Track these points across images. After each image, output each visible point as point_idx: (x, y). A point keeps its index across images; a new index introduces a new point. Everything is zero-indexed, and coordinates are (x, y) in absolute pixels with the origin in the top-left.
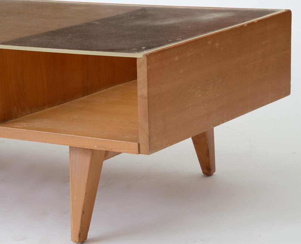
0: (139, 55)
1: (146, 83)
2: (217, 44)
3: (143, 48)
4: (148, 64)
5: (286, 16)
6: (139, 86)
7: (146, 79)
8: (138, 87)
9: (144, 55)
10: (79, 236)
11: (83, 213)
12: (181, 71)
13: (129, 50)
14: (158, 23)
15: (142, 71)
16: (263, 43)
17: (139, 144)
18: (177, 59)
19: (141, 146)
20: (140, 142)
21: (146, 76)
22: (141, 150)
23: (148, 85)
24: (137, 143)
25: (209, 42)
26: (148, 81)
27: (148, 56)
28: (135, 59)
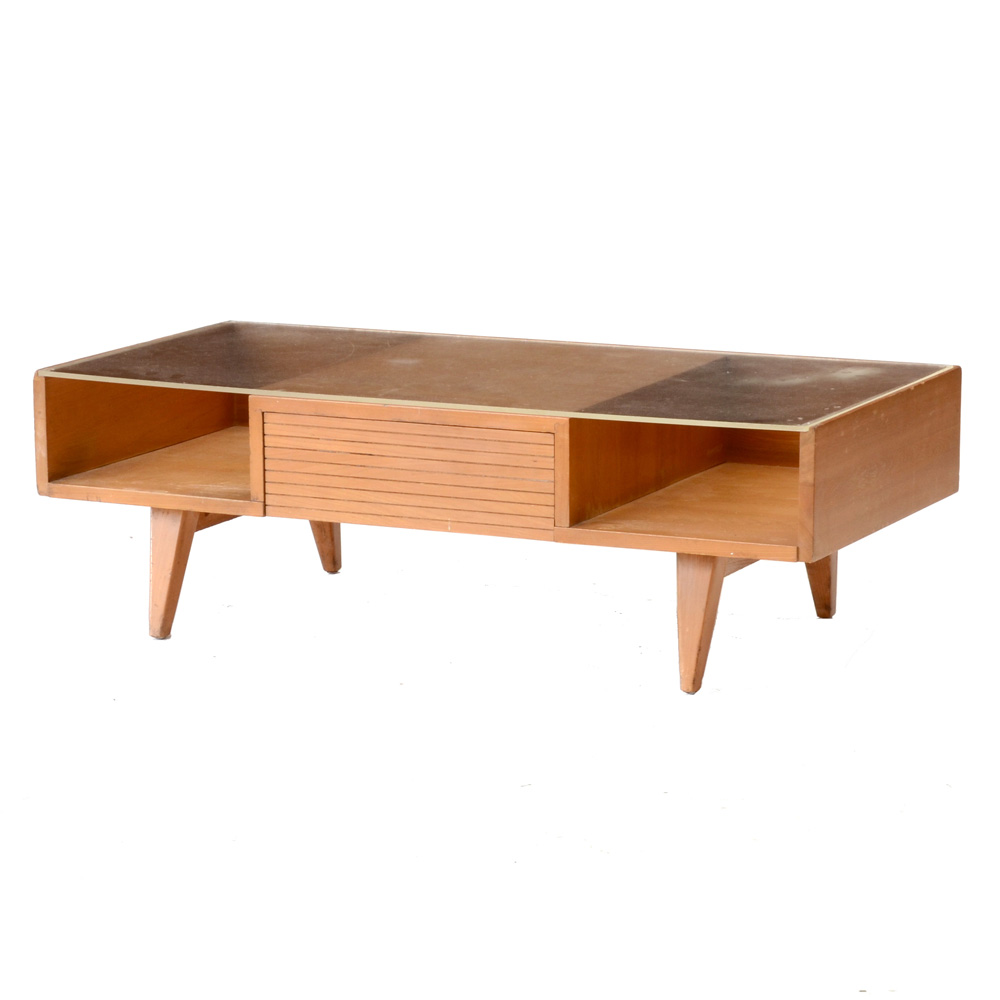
0: (804, 428)
2: (883, 415)
3: (800, 419)
4: (816, 440)
5: (954, 376)
6: (802, 468)
7: (813, 461)
9: (811, 429)
11: (699, 650)
12: (846, 451)
13: (783, 421)
14: (778, 382)
15: (806, 453)
16: (931, 414)
17: (798, 548)
18: (842, 434)
19: (801, 550)
20: (799, 546)
21: (812, 456)
22: (801, 556)
23: (815, 468)
24: (795, 548)
25: (875, 412)
27: (817, 430)
28: (798, 433)
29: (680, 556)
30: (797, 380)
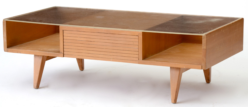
1: (206, 45)
2: (223, 31)
3: (202, 32)
4: (206, 38)
5: (242, 20)
7: (206, 43)
8: (202, 46)
9: (205, 35)
10: (175, 101)
11: (176, 92)
12: (214, 40)
13: (198, 33)
14: (196, 22)
15: (204, 41)
16: (236, 30)
17: (202, 66)
18: (213, 36)
19: (203, 67)
20: (202, 65)
24: (201, 66)
25: (222, 30)
26: (206, 44)
27: (207, 35)
28: (202, 36)
29: (171, 68)
30: (201, 22)
